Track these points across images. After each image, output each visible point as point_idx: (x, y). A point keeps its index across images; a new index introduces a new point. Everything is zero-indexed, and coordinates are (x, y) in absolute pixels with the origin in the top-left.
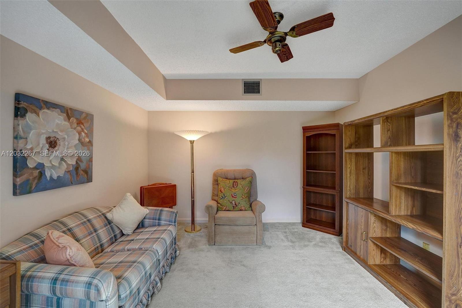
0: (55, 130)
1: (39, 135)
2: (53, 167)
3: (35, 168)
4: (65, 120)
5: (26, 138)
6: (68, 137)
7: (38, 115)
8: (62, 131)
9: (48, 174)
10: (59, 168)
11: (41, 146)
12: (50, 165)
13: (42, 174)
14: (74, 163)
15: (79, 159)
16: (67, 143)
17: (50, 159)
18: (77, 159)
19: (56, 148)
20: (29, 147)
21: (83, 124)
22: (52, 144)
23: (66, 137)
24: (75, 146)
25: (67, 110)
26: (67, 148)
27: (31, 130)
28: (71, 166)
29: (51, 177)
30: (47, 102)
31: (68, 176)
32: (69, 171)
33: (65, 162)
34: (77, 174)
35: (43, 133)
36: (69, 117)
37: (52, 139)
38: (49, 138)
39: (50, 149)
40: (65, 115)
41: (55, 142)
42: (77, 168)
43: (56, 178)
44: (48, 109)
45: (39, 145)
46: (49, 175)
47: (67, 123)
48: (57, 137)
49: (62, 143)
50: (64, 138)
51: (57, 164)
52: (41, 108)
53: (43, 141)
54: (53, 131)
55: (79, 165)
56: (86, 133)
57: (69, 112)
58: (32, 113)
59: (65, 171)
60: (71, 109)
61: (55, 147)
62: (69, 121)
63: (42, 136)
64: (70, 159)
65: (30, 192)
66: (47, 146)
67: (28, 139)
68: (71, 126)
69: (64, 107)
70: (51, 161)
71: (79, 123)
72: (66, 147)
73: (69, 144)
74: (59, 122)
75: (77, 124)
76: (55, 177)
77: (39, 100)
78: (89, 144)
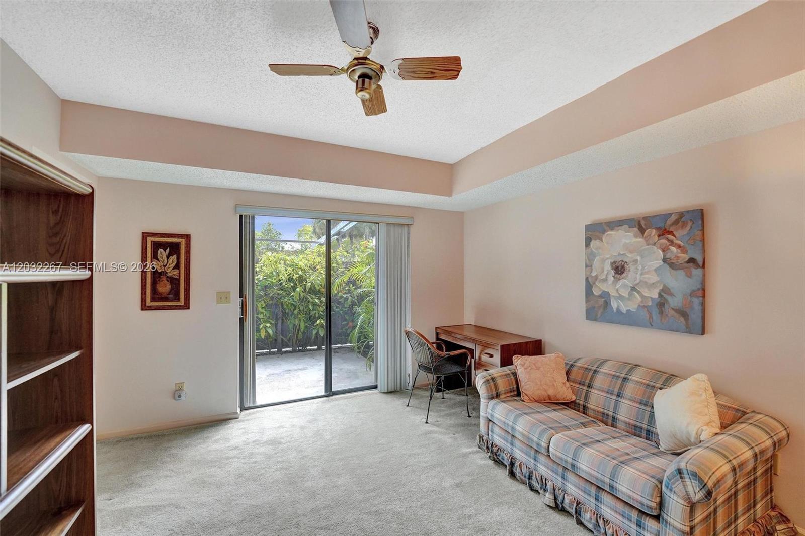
0: (622, 253)
1: (603, 261)
2: (621, 297)
3: (600, 296)
4: (636, 236)
5: (591, 266)
6: (642, 258)
7: (602, 241)
8: (631, 252)
9: (614, 304)
10: (629, 299)
11: (606, 272)
12: (618, 295)
13: (607, 304)
14: (655, 295)
15: (665, 291)
16: (640, 267)
17: (617, 287)
18: (662, 290)
19: (624, 275)
20: (594, 274)
21: (671, 233)
22: (619, 269)
23: (639, 258)
24: (656, 270)
25: (639, 221)
26: (641, 274)
27: (595, 257)
28: (650, 299)
29: (618, 309)
30: (609, 223)
31: (644, 314)
32: (645, 307)
33: (638, 292)
34: (661, 312)
35: (607, 259)
36: (642, 230)
37: (617, 264)
38: (615, 262)
39: (617, 275)
40: (636, 229)
41: (623, 267)
42: (661, 304)
43: (625, 312)
44: (612, 230)
45: (603, 272)
46: (616, 306)
47: (640, 240)
48: (625, 260)
49: (632, 268)
50: (636, 261)
51: (626, 295)
52: (604, 232)
53: (608, 267)
54: (620, 254)
55: (666, 300)
56: (679, 247)
57: (643, 223)
58: (595, 240)
59: (639, 305)
60: (645, 218)
61: (622, 273)
62: (643, 236)
63: (606, 261)
64: (646, 290)
65: (595, 320)
66: (613, 272)
67: (593, 267)
68: (646, 241)
69: (633, 219)
70: (617, 290)
71: (664, 232)
72: (639, 273)
73: (643, 268)
74: (628, 242)
75: (659, 236)
76: (624, 309)
77: (602, 223)
78: (691, 264)
